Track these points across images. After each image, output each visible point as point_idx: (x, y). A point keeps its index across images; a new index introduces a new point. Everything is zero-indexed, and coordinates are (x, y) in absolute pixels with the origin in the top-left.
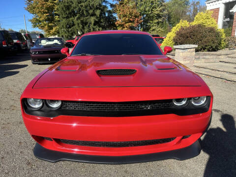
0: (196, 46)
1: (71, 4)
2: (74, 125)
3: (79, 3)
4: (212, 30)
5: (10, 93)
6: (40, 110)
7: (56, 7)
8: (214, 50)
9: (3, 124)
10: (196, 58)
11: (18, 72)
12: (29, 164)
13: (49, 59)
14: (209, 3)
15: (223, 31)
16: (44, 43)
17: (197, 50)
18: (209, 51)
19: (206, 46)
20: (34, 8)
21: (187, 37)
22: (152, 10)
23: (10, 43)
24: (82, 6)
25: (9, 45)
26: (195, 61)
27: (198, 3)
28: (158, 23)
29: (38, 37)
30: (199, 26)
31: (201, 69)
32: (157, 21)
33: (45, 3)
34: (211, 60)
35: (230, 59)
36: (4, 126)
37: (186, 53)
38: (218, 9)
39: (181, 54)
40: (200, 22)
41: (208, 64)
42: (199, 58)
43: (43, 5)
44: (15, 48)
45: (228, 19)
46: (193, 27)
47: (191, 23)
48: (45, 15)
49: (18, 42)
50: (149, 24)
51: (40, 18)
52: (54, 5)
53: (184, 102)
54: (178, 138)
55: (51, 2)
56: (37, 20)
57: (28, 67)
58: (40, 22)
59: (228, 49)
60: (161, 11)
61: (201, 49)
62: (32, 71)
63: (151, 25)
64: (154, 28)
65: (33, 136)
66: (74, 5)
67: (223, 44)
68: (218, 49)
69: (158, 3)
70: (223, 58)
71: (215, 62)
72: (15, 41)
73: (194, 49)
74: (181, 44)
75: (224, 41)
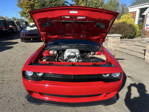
0: (121, 35)
1: (45, 3)
2: (47, 85)
3: (50, 3)
4: (131, 26)
5: (9, 61)
6: (32, 77)
7: (36, 5)
8: (132, 38)
9: (7, 81)
10: (120, 43)
11: (12, 47)
12: (23, 105)
13: (32, 39)
14: (131, 8)
15: (137, 26)
16: (28, 29)
17: (121, 38)
18: (128, 38)
19: (127, 35)
20: (22, 5)
21: (116, 30)
23: (7, 28)
24: (52, 5)
25: (7, 29)
26: (120, 44)
27: (125, 5)
29: (24, 24)
30: (123, 23)
31: (124, 49)
33: (29, 2)
34: (130, 44)
35: (141, 44)
36: (8, 82)
37: (115, 39)
38: (136, 12)
39: (112, 40)
40: (124, 20)
41: (128, 46)
42: (122, 43)
43: (28, 3)
44: (10, 31)
45: (142, 19)
46: (120, 23)
47: (118, 21)
48: (29, 9)
49: (12, 27)
51: (26, 11)
52: (34, 4)
53: (108, 75)
54: (105, 94)
55: (33, 2)
56: (24, 12)
57: (18, 44)
58: (25, 13)
59: (140, 37)
61: (124, 37)
62: (21, 47)
65: (27, 91)
66: (47, 4)
67: (138, 34)
68: (134, 37)
69: (100, 4)
70: (137, 43)
71: (132, 45)
72: (10, 26)
73: (120, 37)
74: (112, 34)
75: (138, 32)
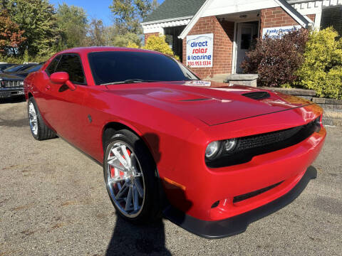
22: (36, 23)
27: (100, 22)
28: (50, 44)
32: (47, 41)
38: (157, 34)
50: (35, 44)
60: (51, 27)
63: (39, 47)
64: (44, 51)
69: (45, 14)
